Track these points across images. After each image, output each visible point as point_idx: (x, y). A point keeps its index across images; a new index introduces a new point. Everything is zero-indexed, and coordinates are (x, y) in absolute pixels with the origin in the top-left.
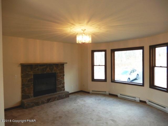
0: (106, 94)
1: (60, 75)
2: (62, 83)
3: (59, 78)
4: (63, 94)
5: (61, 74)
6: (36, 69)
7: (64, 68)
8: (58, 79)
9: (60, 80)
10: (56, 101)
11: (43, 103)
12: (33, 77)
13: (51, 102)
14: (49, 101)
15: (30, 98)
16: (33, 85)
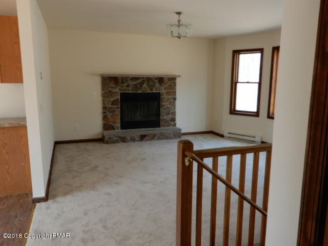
0: (254, 141)
1: (167, 97)
2: (171, 112)
3: (165, 102)
4: (169, 131)
5: (170, 97)
6: (125, 85)
7: (175, 86)
8: (164, 105)
9: (168, 107)
10: (155, 140)
11: (133, 140)
12: (119, 98)
13: (147, 140)
14: (143, 138)
15: (114, 129)
16: (119, 109)
